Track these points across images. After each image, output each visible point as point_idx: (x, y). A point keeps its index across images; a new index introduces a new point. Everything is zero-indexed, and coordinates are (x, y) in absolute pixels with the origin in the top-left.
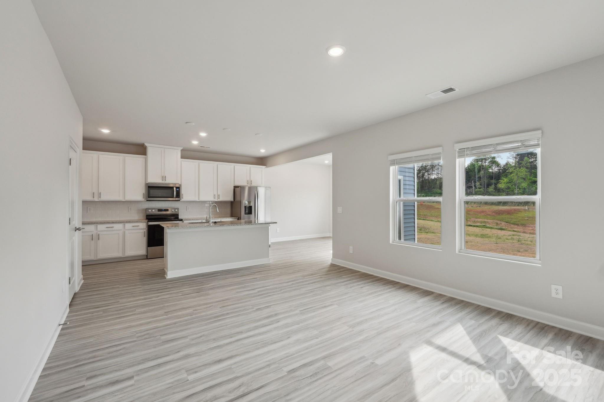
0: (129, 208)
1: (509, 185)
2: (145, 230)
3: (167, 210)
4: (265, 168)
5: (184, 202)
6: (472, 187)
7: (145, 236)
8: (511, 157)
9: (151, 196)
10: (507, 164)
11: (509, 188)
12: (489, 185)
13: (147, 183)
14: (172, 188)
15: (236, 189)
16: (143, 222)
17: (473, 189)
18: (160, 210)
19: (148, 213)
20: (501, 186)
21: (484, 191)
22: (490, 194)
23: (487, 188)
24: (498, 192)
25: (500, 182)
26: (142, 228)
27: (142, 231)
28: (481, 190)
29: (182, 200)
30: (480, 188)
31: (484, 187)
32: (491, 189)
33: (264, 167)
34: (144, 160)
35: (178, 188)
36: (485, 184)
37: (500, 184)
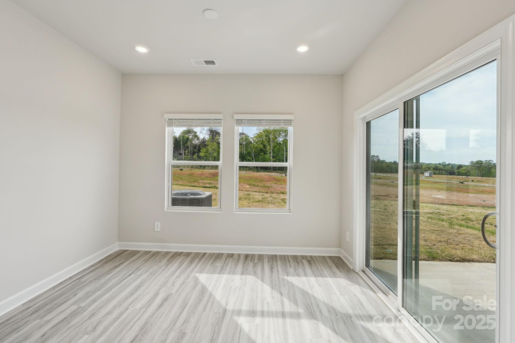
1: (207, 154)
6: (182, 154)
8: (207, 134)
10: (204, 138)
11: (206, 156)
12: (194, 153)
17: (183, 156)
20: (202, 154)
21: (191, 158)
22: (195, 160)
23: (193, 156)
24: (200, 158)
25: (201, 151)
28: (189, 156)
30: (188, 155)
31: (191, 155)
32: (195, 156)
36: (191, 152)
37: (201, 153)
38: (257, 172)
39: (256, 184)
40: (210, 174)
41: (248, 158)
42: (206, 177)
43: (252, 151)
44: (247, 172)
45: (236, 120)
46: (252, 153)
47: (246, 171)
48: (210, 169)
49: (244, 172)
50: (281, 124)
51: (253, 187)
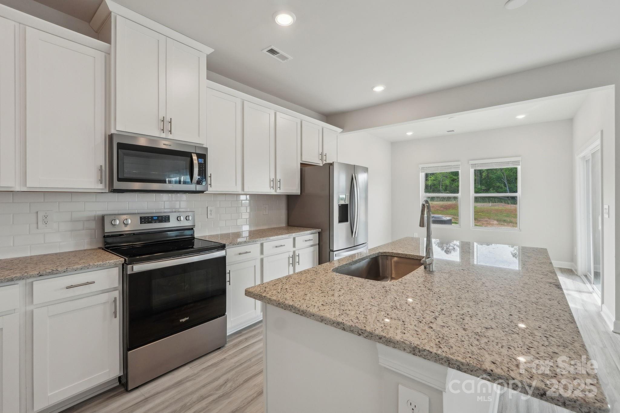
0: (40, 215)
2: (117, 294)
3: (166, 219)
4: (342, 132)
5: (216, 195)
7: (116, 317)
9: (126, 176)
13: (113, 131)
14: (189, 155)
15: (307, 169)
16: (110, 267)
18: (145, 220)
19: (108, 229)
26: (107, 287)
27: (105, 297)
29: (210, 190)
33: (339, 130)
34: (100, 56)
35: (203, 156)
38: (512, 204)
39: (509, 220)
40: (441, 207)
41: (498, 184)
42: (436, 211)
43: (504, 175)
44: (495, 204)
45: (471, 164)
46: (504, 177)
47: (493, 202)
48: (440, 201)
49: (490, 204)
50: (509, 164)
51: (503, 223)
